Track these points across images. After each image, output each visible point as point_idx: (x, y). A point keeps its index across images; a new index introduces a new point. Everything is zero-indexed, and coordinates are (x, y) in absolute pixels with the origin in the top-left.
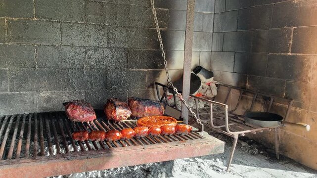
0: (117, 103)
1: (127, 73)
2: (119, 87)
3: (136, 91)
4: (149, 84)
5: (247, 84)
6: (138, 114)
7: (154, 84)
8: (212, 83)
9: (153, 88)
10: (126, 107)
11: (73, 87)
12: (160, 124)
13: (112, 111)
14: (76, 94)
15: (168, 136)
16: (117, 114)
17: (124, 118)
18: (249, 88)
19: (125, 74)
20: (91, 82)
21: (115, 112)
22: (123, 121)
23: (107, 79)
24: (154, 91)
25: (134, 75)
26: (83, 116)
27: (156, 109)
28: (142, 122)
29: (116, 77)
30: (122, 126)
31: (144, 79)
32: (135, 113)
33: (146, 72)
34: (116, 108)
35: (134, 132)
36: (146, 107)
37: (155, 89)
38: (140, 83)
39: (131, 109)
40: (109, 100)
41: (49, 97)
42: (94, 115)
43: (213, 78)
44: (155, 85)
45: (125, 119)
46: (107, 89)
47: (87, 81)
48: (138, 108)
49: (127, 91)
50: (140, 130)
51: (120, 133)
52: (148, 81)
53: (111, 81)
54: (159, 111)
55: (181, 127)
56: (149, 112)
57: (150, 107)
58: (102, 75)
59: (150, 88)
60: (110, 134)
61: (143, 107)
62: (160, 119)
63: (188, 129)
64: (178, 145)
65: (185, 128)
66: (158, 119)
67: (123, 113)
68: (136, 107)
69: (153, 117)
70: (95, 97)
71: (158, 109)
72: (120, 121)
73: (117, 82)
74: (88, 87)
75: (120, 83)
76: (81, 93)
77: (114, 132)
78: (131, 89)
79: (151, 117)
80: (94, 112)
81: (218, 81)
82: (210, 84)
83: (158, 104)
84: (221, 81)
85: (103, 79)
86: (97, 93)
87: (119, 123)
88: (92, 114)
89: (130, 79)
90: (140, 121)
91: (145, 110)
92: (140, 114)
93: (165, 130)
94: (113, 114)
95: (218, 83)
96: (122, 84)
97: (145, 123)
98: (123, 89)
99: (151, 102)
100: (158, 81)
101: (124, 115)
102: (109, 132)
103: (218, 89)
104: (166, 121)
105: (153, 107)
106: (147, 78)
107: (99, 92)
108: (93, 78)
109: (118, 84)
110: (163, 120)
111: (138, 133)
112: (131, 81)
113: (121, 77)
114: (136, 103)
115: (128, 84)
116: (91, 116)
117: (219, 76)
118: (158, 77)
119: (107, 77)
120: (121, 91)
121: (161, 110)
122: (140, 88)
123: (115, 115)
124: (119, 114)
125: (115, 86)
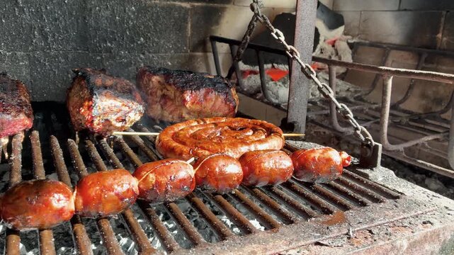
0: (98, 80)
1: (139, 11)
2: (119, 45)
4: (196, 40)
5: (440, 35)
6: (166, 114)
7: (207, 41)
8: (340, 40)
9: (205, 51)
10: (126, 93)
12: (234, 145)
13: (82, 105)
15: (269, 188)
16: (95, 112)
17: (119, 125)
18: (445, 45)
19: (134, 13)
20: (41, 30)
21: (90, 108)
22: (119, 134)
23: (86, 24)
24: (206, 58)
25: (159, 16)
27: (216, 100)
28: (176, 137)
29: (111, 20)
30: (110, 151)
31: (181, 29)
32: (157, 111)
33: (186, 10)
34: (92, 94)
35: (136, 183)
36: (189, 92)
37: (211, 55)
38: (173, 36)
40: (77, 72)
43: (341, 29)
44: (209, 45)
45: (120, 129)
46: (88, 50)
47: (31, 28)
48: (164, 96)
49: (142, 56)
50: (160, 174)
51: (74, 191)
52: (192, 34)
53: (96, 29)
54: (226, 103)
55: (313, 155)
56: (198, 107)
57: (198, 92)
58: (71, 14)
59: (198, 52)
60: (18, 201)
61: (178, 94)
62: (230, 127)
63: (339, 164)
64: (325, 243)
65: (329, 160)
66: (226, 128)
67: (115, 109)
68: (159, 93)
69: (208, 122)
70: (56, 71)
71: (222, 97)
72: (109, 134)
73: (114, 32)
74: (36, 43)
75: (122, 36)
76: (17, 59)
77: (37, 193)
78: (150, 53)
79: (203, 120)
80: (26, 106)
81: (353, 37)
82: (336, 44)
83: (220, 85)
84: (363, 36)
85: (76, 23)
86: (63, 61)
87: (105, 139)
88: (13, 114)
89: (147, 27)
90: (166, 134)
91: (184, 101)
92: (171, 113)
93: (257, 170)
94: (82, 114)
95: (355, 40)
96: (127, 38)
97: (184, 143)
98: (130, 50)
99: (203, 78)
100: (217, 35)
101: (119, 115)
102: (16, 193)
103: (353, 54)
104: (250, 133)
105: (207, 93)
106: (189, 25)
107: (66, 58)
108: (48, 20)
109: (115, 39)
110: (241, 129)
111: (153, 185)
112: (149, 32)
113: (123, 19)
114: (159, 82)
115: (142, 39)
116: (11, 119)
117: (356, 24)
118: (217, 23)
119: (85, 18)
120: (125, 57)
121: (231, 102)
122: (173, 51)
123: (89, 115)
124: (100, 111)
125: (109, 44)
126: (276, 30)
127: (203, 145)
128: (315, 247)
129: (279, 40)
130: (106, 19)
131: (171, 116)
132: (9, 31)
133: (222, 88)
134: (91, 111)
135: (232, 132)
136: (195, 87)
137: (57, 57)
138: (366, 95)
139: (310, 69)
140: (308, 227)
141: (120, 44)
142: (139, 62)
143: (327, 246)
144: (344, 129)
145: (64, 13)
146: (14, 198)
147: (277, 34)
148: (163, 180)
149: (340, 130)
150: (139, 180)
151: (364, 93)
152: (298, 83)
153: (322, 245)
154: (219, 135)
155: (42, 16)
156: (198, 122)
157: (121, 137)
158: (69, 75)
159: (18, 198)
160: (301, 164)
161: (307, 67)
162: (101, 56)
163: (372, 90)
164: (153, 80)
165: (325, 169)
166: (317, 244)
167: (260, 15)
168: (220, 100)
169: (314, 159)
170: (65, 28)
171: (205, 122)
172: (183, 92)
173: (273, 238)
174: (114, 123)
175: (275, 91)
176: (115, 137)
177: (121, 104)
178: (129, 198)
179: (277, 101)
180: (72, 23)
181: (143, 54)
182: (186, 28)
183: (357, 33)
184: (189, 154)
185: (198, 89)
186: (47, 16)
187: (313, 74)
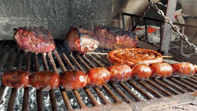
0: (81, 30)
3: (101, 22)
4: (115, 14)
6: (107, 46)
8: (179, 15)
9: (119, 19)
10: (92, 36)
11: (34, 14)
12: (143, 60)
13: (75, 41)
14: (38, 22)
15: (161, 79)
16: (81, 44)
17: (91, 49)
19: (90, 2)
20: (54, 9)
21: (79, 42)
22: (89, 54)
23: (71, 7)
24: (119, 22)
25: (100, 4)
26: (37, 45)
27: (129, 40)
28: (116, 56)
29: (81, 5)
30: (88, 60)
31: (109, 9)
32: (103, 44)
34: (80, 36)
35: (109, 73)
36: (118, 37)
37: (121, 21)
38: (106, 13)
39: (98, 39)
40: (72, 27)
41: (7, 24)
42: (52, 45)
44: (121, 16)
45: (91, 51)
46: (71, 18)
47: (50, 8)
48: (107, 38)
49: (93, 21)
50: (119, 70)
51: (86, 76)
52: (114, 12)
53: (75, 9)
54: (134, 42)
55: (182, 66)
56: (121, 43)
57: (122, 37)
58: (65, 3)
59: (115, 19)
60: (67, 78)
61: (113, 37)
62: (138, 52)
63: (193, 70)
64: (194, 104)
65: (189, 68)
66: (136, 52)
67: (88, 43)
68: (104, 37)
69: (127, 50)
70: (58, 26)
71: (132, 39)
72: (86, 53)
73: (82, 11)
74: (51, 15)
75: (85, 12)
76: (44, 21)
77: (74, 75)
78: (96, 19)
79: (125, 49)
80: (53, 40)
81: (186, 14)
82: (178, 17)
83: (131, 34)
84: (190, 14)
85: (67, 6)
86: (61, 22)
87: (84, 55)
88: (49, 43)
89: (95, 9)
90: (111, 54)
91: (116, 40)
92: (109, 46)
93: (158, 71)
94: (76, 45)
95: (187, 15)
96: (87, 13)
97: (120, 58)
98: (88, 18)
99: (123, 31)
100: (125, 12)
101: (90, 45)
102: (66, 75)
103: (185, 22)
104: (148, 55)
105: (126, 37)
106: (113, 8)
107: (62, 21)
108: (57, 5)
109: (82, 14)
110: (143, 53)
111: (116, 75)
112: (96, 11)
113: (86, 5)
114: (104, 32)
115: (93, 13)
116: (48, 45)
117: (187, 8)
118: (125, 7)
119: (71, 4)
120: (86, 21)
121: (136, 41)
122: (105, 19)
123: (79, 45)
124: (83, 44)
125: (80, 16)
126: (160, 10)
127: (129, 59)
128: (190, 105)
129: (161, 15)
130: (79, 5)
131: (109, 47)
132: (41, 10)
133: (132, 35)
134: (79, 43)
135: (139, 54)
136: (121, 34)
137: (59, 21)
138: (192, 40)
139: (176, 28)
140: (185, 96)
141: (84, 16)
142: (91, 24)
143: (195, 105)
144: (185, 55)
145: (63, 3)
146: (66, 77)
147: (160, 12)
148: (121, 73)
149: (184, 56)
150: (110, 72)
151: (191, 39)
152: (166, 34)
153: (193, 105)
154: (133, 55)
155: (54, 3)
156: (123, 50)
157: (91, 55)
158: (63, 29)
159: (68, 77)
160: (176, 69)
161: (175, 27)
162: (76, 21)
163: (194, 38)
164: (102, 31)
165: (187, 72)
166: (191, 104)
167: (153, 4)
168: (131, 40)
169: (182, 68)
170: (63, 9)
171: (126, 50)
172: (115, 37)
173: (171, 100)
174: (89, 49)
175: (151, 37)
176: (88, 55)
177: (91, 41)
178: (108, 79)
179: (152, 42)
180: (65, 7)
181: (93, 20)
182: (111, 9)
183: (188, 12)
184: (124, 63)
185: (122, 35)
186: (56, 3)
187: (178, 30)
